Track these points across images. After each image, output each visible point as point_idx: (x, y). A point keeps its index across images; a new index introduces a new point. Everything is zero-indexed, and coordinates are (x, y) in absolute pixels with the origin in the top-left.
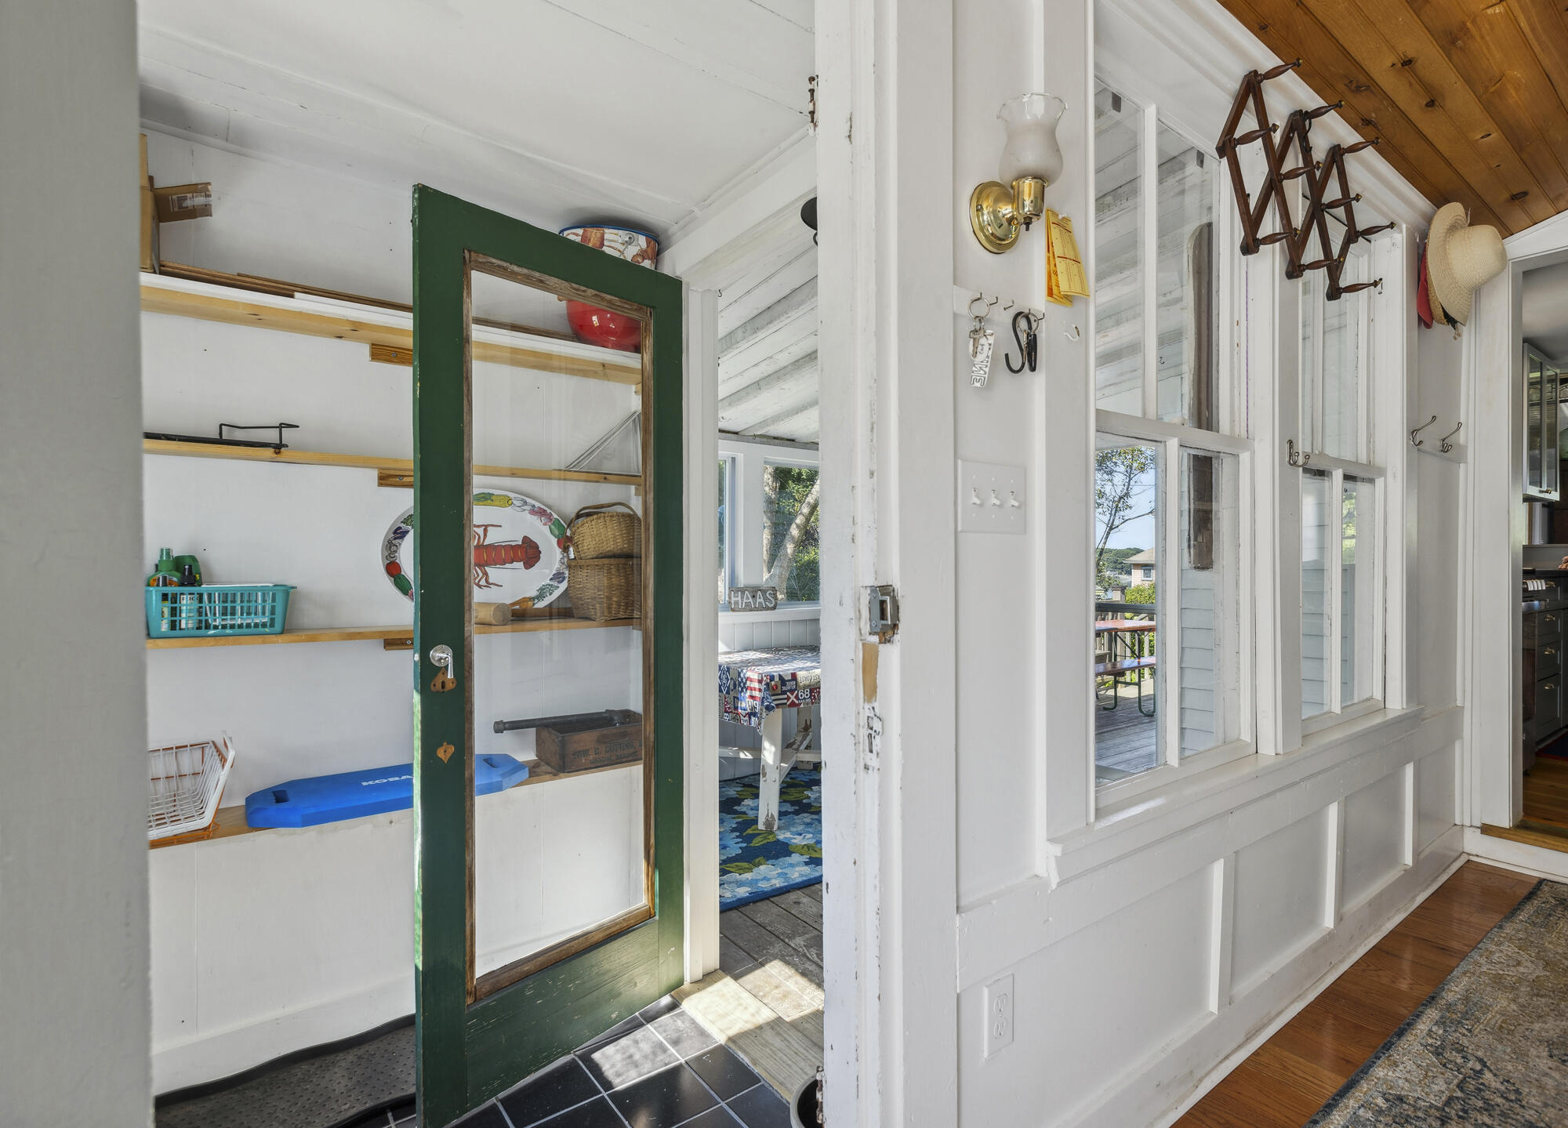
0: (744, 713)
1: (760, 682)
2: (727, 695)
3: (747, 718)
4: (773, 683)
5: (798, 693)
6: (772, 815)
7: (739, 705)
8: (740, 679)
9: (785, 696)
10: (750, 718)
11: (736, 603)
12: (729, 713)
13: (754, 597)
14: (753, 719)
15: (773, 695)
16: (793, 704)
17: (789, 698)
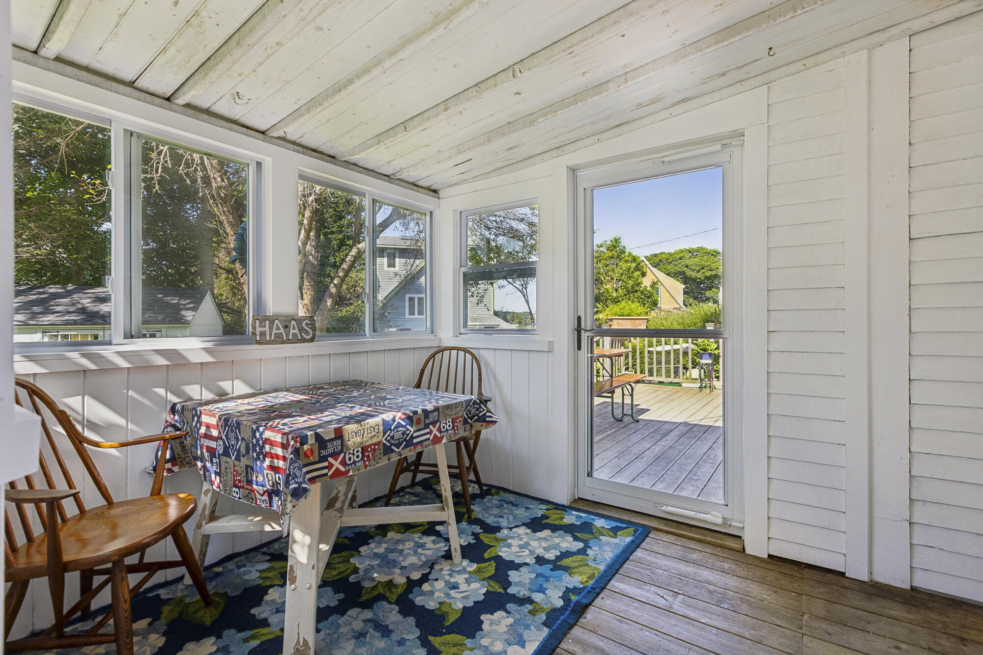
0: (261, 489)
1: (284, 446)
2: (237, 463)
3: (265, 497)
4: (306, 447)
5: (344, 457)
6: (305, 641)
7: (254, 478)
8: (254, 441)
9: (326, 464)
10: (271, 499)
11: (263, 334)
12: (239, 488)
13: (286, 327)
14: (275, 499)
15: (305, 466)
16: (338, 473)
17: (330, 466)
